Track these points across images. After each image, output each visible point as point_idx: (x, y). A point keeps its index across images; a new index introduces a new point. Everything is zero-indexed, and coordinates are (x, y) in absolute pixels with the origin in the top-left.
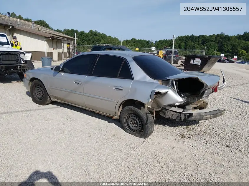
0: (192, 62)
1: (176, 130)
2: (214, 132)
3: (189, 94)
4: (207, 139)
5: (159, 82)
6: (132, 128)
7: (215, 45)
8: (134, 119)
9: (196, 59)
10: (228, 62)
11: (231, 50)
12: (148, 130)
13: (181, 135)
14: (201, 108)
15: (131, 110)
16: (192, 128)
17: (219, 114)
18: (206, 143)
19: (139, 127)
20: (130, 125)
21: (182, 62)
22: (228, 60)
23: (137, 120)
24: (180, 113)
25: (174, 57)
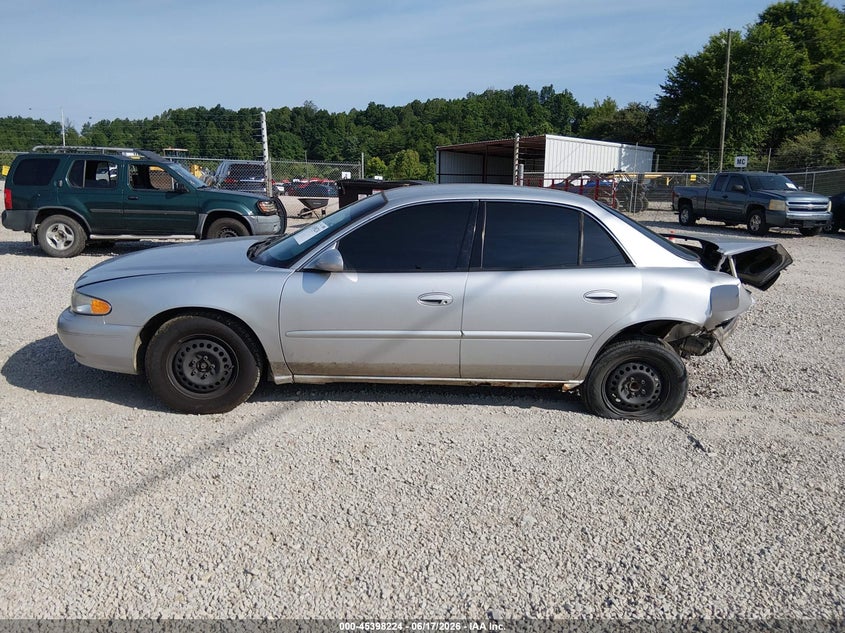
7: (295, 143)
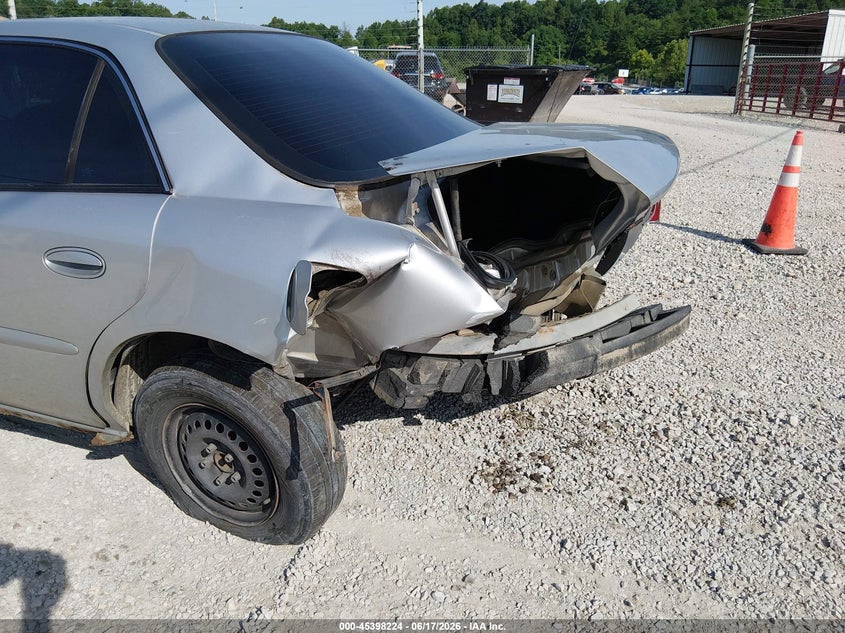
0: (492, 92)
1: (466, 436)
2: (641, 414)
3: (520, 250)
4: (619, 471)
5: (342, 202)
6: (213, 488)
7: (556, 36)
8: (217, 443)
9: (506, 81)
10: (600, 93)
11: (605, 53)
12: (306, 503)
13: (491, 470)
14: (576, 309)
15: (183, 391)
16: (536, 411)
17: (667, 331)
18: (624, 503)
19: (251, 486)
20: (205, 477)
21: (457, 99)
22: (601, 86)
23: (234, 446)
24: (483, 357)
25: (428, 79)
